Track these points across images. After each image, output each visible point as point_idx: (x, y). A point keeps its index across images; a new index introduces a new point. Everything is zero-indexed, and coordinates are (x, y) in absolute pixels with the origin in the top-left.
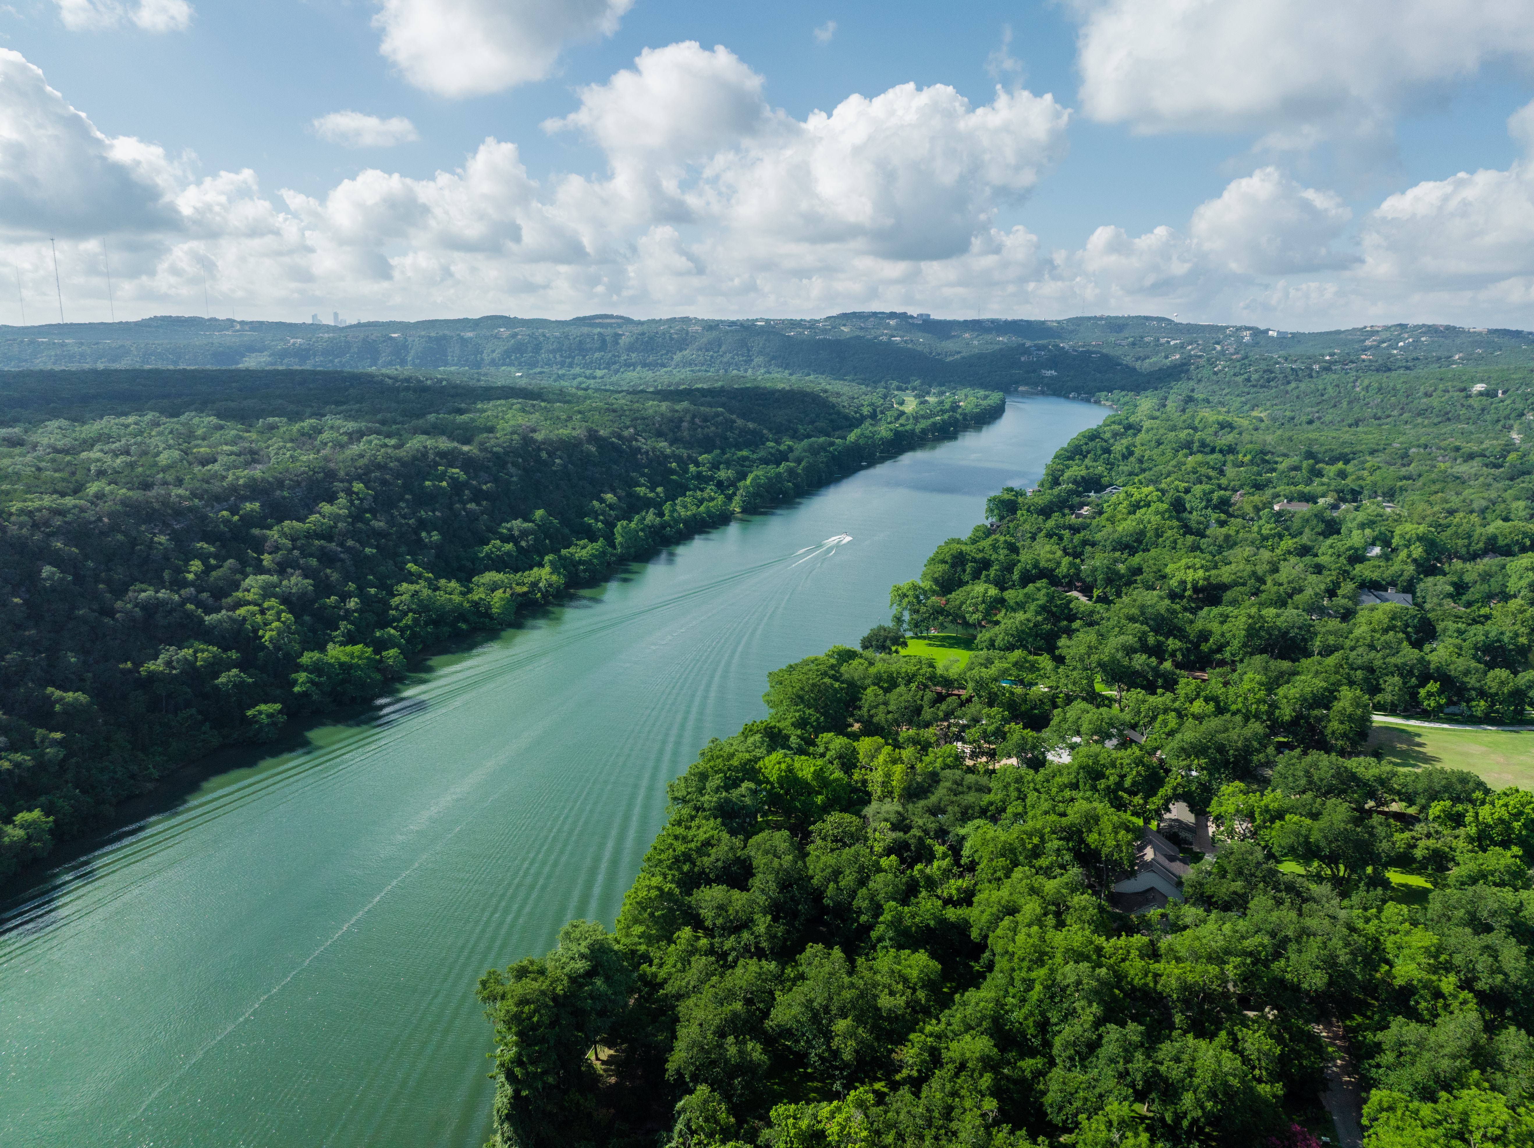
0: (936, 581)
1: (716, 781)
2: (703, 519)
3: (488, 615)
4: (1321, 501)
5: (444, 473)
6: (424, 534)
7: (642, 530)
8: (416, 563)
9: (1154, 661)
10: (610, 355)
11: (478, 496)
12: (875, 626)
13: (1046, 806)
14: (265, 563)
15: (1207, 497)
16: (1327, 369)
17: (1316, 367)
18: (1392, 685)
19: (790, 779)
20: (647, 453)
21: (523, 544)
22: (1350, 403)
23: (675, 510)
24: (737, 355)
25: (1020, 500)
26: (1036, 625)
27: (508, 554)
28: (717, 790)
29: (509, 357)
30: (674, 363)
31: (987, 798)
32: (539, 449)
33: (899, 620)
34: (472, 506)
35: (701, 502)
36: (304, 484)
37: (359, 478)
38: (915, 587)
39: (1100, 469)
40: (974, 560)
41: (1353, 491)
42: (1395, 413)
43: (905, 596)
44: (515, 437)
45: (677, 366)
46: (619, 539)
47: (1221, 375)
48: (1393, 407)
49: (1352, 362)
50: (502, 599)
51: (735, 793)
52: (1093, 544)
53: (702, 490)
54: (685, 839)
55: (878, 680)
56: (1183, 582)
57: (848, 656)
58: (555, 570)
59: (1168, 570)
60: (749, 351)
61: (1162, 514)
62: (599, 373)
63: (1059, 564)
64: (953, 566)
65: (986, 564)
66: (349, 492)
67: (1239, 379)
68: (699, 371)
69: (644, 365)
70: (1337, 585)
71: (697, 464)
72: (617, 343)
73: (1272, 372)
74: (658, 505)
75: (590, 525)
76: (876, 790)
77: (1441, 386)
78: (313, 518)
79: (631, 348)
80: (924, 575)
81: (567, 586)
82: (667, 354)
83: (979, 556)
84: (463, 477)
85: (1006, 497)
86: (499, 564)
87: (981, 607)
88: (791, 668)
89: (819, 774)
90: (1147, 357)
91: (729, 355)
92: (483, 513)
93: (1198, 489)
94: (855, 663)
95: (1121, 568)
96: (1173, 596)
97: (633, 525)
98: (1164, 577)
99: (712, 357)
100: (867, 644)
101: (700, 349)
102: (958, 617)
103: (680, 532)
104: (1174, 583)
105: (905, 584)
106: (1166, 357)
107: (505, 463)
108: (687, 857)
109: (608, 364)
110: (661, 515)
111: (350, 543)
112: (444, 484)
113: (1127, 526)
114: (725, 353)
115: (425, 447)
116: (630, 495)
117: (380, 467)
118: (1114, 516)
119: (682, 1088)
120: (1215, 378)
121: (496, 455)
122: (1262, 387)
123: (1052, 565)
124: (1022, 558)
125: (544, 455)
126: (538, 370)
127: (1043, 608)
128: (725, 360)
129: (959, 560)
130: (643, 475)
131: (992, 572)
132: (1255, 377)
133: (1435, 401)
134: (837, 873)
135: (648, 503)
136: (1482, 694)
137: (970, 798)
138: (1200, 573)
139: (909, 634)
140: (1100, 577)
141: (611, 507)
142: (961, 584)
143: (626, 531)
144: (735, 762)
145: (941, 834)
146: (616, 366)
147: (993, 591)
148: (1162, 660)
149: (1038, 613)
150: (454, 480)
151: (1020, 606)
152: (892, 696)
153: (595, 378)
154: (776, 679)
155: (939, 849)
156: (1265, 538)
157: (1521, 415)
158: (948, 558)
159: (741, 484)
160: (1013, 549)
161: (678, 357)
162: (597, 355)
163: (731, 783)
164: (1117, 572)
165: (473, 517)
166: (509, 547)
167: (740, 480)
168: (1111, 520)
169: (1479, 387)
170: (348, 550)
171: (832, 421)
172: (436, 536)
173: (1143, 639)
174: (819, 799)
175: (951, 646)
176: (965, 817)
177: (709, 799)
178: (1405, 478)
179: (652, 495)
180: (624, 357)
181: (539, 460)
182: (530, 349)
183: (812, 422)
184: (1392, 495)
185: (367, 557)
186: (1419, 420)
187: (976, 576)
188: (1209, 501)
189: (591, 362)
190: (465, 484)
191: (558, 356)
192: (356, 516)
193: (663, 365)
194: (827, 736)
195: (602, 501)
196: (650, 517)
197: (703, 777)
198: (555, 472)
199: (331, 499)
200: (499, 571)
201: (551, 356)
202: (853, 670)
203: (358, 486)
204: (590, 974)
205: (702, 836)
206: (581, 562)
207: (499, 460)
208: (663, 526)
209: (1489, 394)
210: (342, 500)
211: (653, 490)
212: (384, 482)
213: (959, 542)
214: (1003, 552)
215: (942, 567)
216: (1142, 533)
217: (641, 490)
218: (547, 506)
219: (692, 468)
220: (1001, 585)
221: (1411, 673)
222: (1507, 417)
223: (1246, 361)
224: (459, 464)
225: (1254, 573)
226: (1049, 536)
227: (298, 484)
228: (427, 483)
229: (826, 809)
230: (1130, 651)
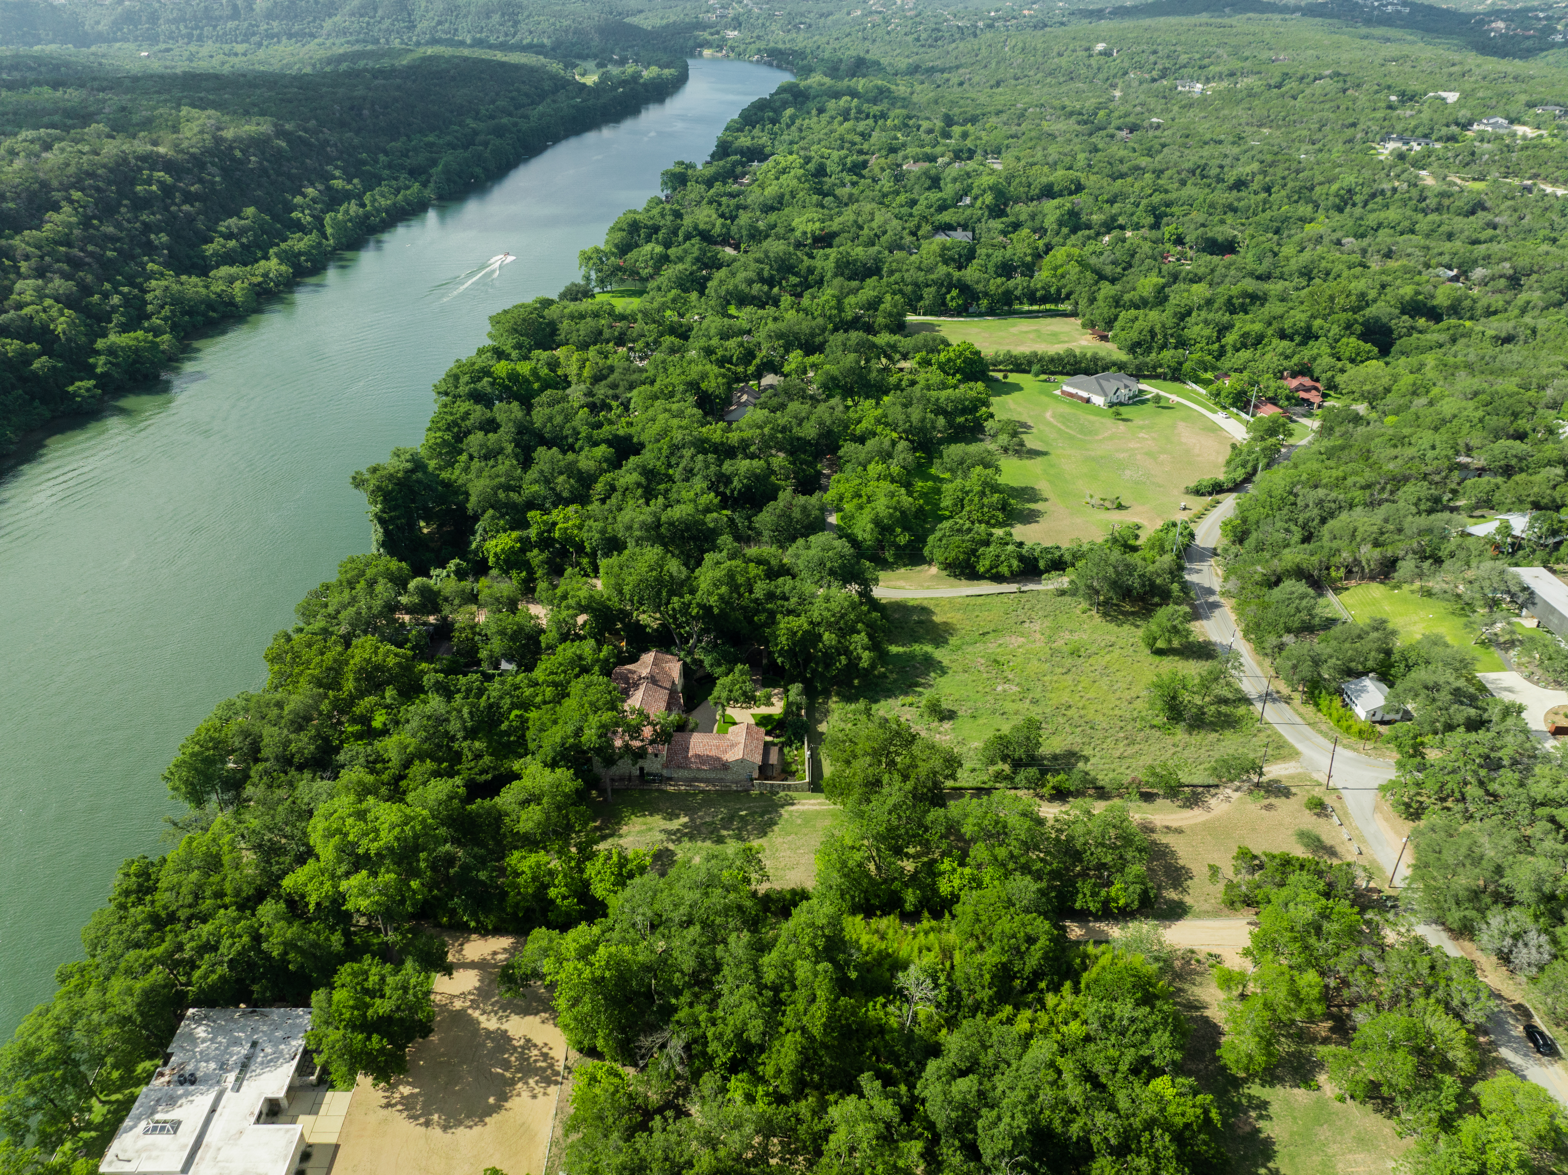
0: (616, 246)
1: (465, 379)
2: (403, 208)
3: (232, 303)
4: (940, 160)
5: (150, 177)
6: (153, 236)
7: (350, 220)
8: (153, 261)
9: (766, 288)
10: (246, 24)
11: (189, 198)
12: (568, 284)
13: (678, 371)
14: (23, 270)
15: (842, 161)
16: (990, 26)
17: (980, 24)
18: (929, 293)
19: (514, 376)
20: (335, 145)
21: (244, 240)
22: (998, 63)
23: (375, 200)
24: (397, 20)
25: (690, 172)
26: (691, 274)
27: (233, 250)
28: (467, 383)
29: (121, 30)
30: (324, 32)
31: (645, 375)
32: (231, 148)
33: (588, 278)
34: (186, 207)
35: (398, 191)
36: (24, 195)
37: (73, 186)
38: (597, 251)
39: (764, 139)
40: (646, 226)
41: (970, 150)
42: (1031, 73)
43: (590, 258)
44: (206, 136)
45: (329, 35)
46: (329, 231)
47: (893, 35)
48: (1031, 67)
49: (1014, 18)
50: (243, 289)
51: (479, 386)
52: (745, 208)
53: (396, 179)
54: (451, 414)
55: (572, 317)
56: (805, 233)
57: (548, 303)
58: (282, 261)
59: (794, 224)
60: (409, 15)
61: (799, 179)
62: (240, 48)
63: (714, 225)
64: (630, 233)
65: (656, 229)
66: (71, 201)
67: (910, 38)
68: (357, 41)
69: (290, 36)
70: (918, 227)
71: (386, 153)
72: (252, 10)
73: (939, 30)
74: (360, 197)
75: (299, 219)
76: (573, 379)
77: (1071, 47)
78: (48, 226)
79: (270, 15)
80: (607, 242)
81: (295, 275)
82: (314, 21)
83: (650, 223)
84: (169, 179)
85: (678, 170)
86: (228, 259)
87: (650, 263)
88: (506, 312)
89: (534, 372)
90: (830, 14)
91: (387, 22)
92: (198, 214)
93: (836, 155)
94: (553, 307)
95: (761, 225)
96: (799, 245)
97: (340, 216)
98: (793, 230)
99: (368, 23)
100: (563, 296)
101: (353, 14)
102: (634, 273)
103: (383, 221)
104: (798, 234)
105: (588, 248)
106: (849, 14)
107: (205, 164)
108: (455, 423)
109: (245, 35)
110: (363, 205)
111: (90, 248)
112: (154, 188)
113: (771, 190)
114: (382, 18)
115: (123, 152)
116: (329, 188)
117: (91, 175)
118: (763, 182)
119: (476, 518)
120: (887, 37)
121: (193, 156)
122: (930, 46)
123: (709, 227)
124: (685, 222)
125: (238, 153)
126: (163, 46)
127: (698, 260)
128: (384, 27)
129: (634, 227)
130: (337, 167)
131: (660, 235)
132: (924, 36)
133: (1063, 61)
134: (550, 419)
135: (347, 196)
136: (986, 294)
137: (635, 377)
138: (817, 225)
139: (597, 290)
140: (744, 233)
141: (314, 200)
142: (637, 246)
143: (335, 223)
144: (476, 367)
145: (616, 397)
146: (257, 38)
147: (659, 249)
148: (772, 287)
149: (693, 264)
150: (161, 183)
151: (681, 259)
152: (582, 326)
153: (236, 55)
154: (495, 321)
155: (614, 404)
156: (885, 196)
157: (1126, 73)
158: (625, 227)
159: (433, 171)
160: (678, 215)
161: (328, 24)
162: (231, 25)
163: (476, 379)
164: (756, 229)
165: (191, 219)
166: (232, 243)
167: (431, 167)
168: (762, 187)
169: (1100, 47)
170: (91, 254)
171: (513, 99)
172: (164, 238)
173: (760, 273)
174: (536, 386)
175: (630, 296)
176: (631, 387)
177: (463, 389)
178: (1012, 137)
179: (349, 187)
180: (263, 27)
181: (233, 159)
182: (144, 19)
183: (493, 102)
184: (999, 153)
185: (110, 260)
186: (1049, 80)
187: (648, 240)
188: (844, 165)
189: (225, 34)
190: (173, 187)
191: (182, 27)
192: (86, 223)
193: (313, 36)
194: (537, 352)
195: (304, 196)
196: (353, 208)
197: (456, 378)
198: (252, 170)
199: (56, 208)
200: (231, 265)
201: (173, 27)
202: (552, 313)
203: (76, 195)
204: (413, 471)
205: (462, 410)
206: (300, 254)
207: (198, 162)
208: (367, 216)
209: (1107, 53)
210: (67, 209)
211: (349, 182)
212: (98, 189)
213: (635, 212)
214: (669, 218)
215: (620, 235)
216: (782, 196)
217: (338, 183)
218: (255, 203)
219: (382, 157)
220: (667, 245)
221: (942, 284)
222: (1115, 76)
223: (918, 19)
224: (160, 167)
225: (856, 222)
226: (710, 203)
227: (19, 195)
228: (139, 188)
229: (542, 390)
230: (750, 282)
